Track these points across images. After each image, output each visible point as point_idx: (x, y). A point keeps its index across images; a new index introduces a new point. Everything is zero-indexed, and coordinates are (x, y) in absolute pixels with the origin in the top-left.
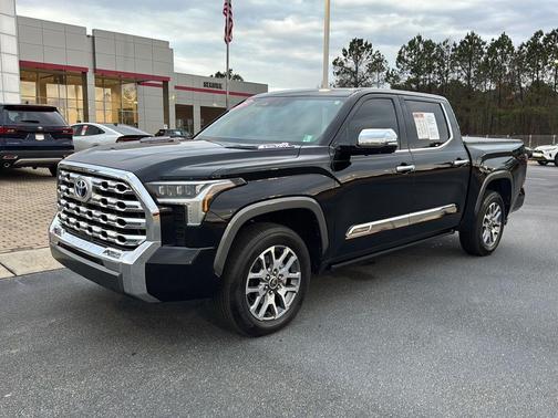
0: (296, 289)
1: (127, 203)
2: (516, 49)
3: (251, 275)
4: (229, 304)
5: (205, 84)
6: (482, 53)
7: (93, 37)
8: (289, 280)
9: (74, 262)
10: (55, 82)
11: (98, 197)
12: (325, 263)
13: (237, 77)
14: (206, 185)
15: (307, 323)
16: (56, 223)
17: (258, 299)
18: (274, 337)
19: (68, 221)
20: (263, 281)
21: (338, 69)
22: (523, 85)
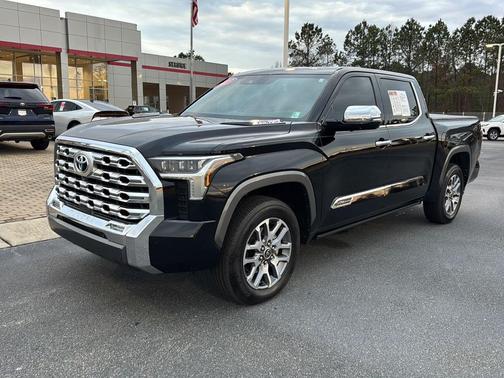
0: (288, 258)
1: (130, 177)
2: (451, 35)
3: (248, 247)
4: (228, 275)
5: (170, 64)
6: (421, 38)
7: (66, 19)
8: (280, 250)
9: (69, 232)
10: (31, 61)
11: (100, 172)
12: (312, 234)
13: (198, 58)
14: (208, 161)
15: (296, 291)
16: (54, 195)
17: (254, 269)
18: (268, 304)
19: (67, 194)
20: (258, 252)
21: (291, 51)
22: (457, 68)
